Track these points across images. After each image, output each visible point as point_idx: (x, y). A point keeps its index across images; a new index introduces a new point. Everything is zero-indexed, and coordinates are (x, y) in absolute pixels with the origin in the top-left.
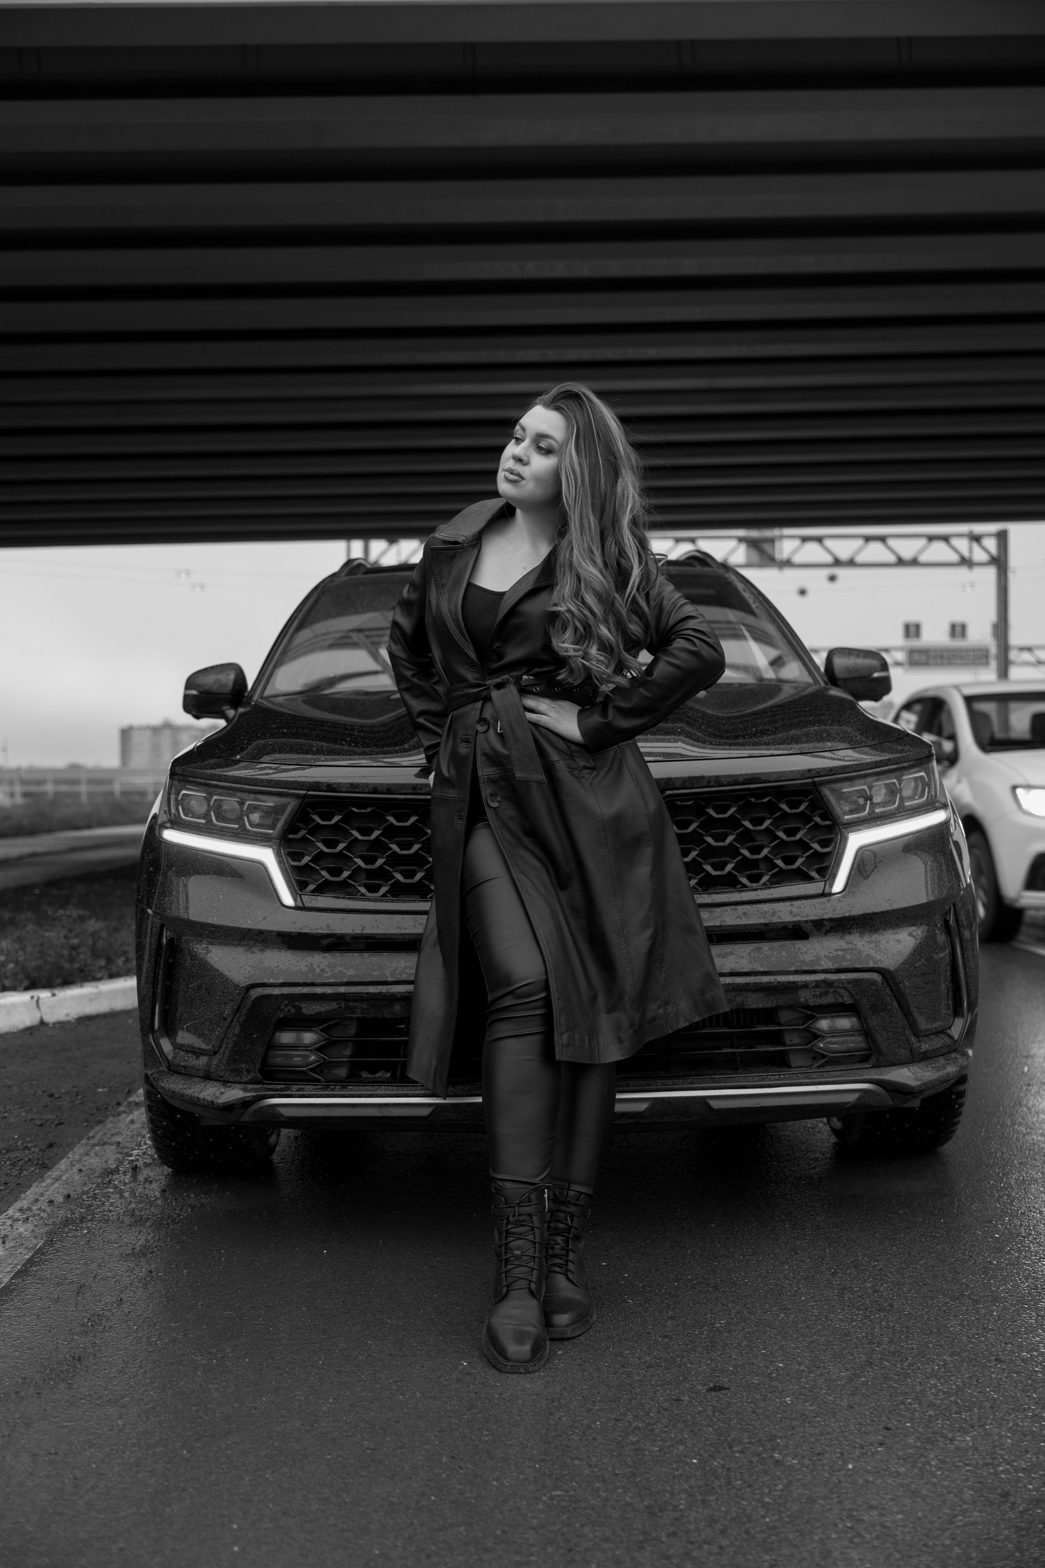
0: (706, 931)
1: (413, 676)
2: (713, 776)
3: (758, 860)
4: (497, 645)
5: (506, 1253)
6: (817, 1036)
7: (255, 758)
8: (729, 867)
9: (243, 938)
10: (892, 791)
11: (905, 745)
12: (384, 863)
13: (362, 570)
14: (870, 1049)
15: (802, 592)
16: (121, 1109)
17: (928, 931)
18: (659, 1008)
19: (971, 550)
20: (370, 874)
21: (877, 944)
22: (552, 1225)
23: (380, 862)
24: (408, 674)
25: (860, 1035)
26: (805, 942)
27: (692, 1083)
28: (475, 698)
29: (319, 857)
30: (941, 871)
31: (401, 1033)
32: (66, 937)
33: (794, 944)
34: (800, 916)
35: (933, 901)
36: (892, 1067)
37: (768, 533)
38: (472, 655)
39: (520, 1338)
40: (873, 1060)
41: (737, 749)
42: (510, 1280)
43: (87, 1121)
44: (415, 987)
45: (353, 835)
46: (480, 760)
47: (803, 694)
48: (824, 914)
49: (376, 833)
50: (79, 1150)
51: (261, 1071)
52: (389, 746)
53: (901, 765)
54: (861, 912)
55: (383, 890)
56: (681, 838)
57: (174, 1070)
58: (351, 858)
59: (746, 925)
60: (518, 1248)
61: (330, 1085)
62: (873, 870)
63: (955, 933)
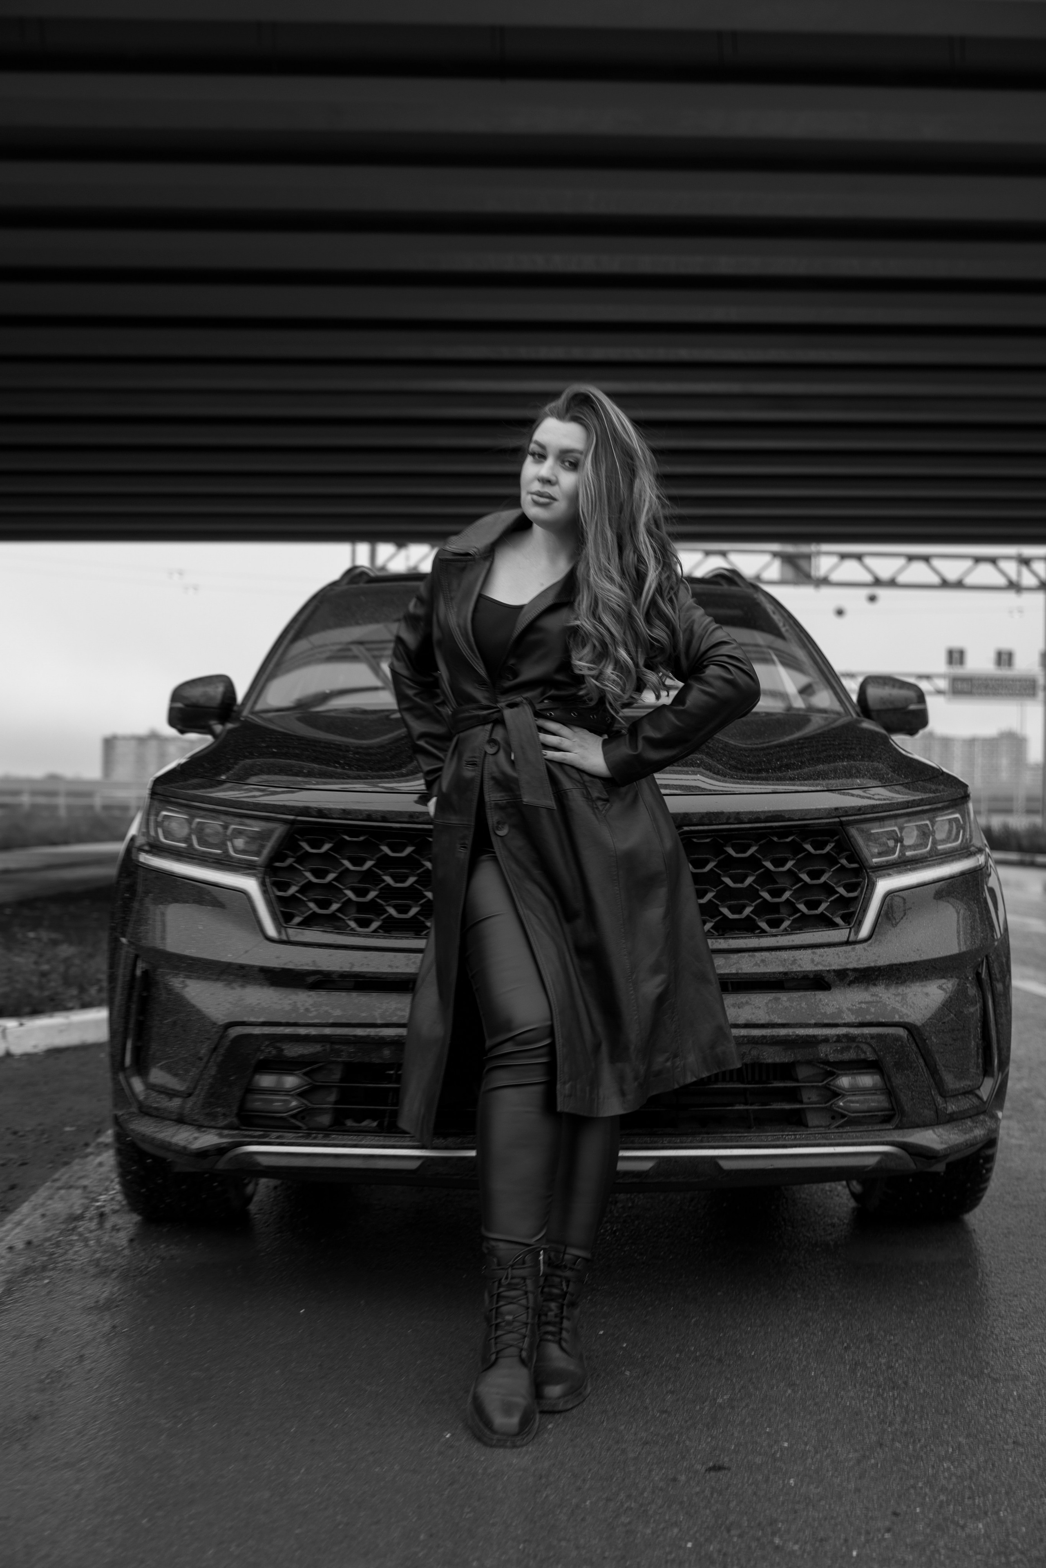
0: (719, 979)
1: (416, 695)
2: (734, 813)
3: (778, 904)
4: (512, 661)
5: (496, 1318)
6: (836, 1094)
7: (240, 779)
8: (748, 911)
9: (222, 973)
10: (925, 834)
11: (939, 784)
12: (377, 896)
13: (365, 578)
14: (893, 1109)
15: (840, 612)
16: (89, 1150)
17: (958, 985)
18: (667, 1060)
19: (1019, 574)
20: (362, 907)
21: (904, 997)
22: (546, 1290)
23: (372, 895)
24: (410, 692)
25: (882, 1094)
26: (826, 993)
27: (702, 1141)
28: (484, 721)
29: (307, 887)
30: (974, 921)
31: (389, 1079)
32: (36, 963)
33: (815, 995)
34: (822, 965)
35: (964, 953)
36: (916, 1129)
37: (804, 548)
38: (482, 672)
39: (508, 1409)
40: (896, 1120)
41: (760, 784)
42: (500, 1347)
43: (52, 1162)
44: (408, 1032)
45: (343, 865)
46: (488, 784)
47: (833, 726)
48: (847, 964)
49: (369, 864)
50: (42, 1193)
51: (238, 1115)
52: (386, 770)
53: (934, 806)
54: (887, 963)
55: (375, 925)
56: (696, 878)
57: (145, 1111)
58: (341, 890)
59: (764, 973)
60: (509, 1313)
61: (311, 1134)
62: (902, 918)
63: (987, 987)
